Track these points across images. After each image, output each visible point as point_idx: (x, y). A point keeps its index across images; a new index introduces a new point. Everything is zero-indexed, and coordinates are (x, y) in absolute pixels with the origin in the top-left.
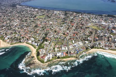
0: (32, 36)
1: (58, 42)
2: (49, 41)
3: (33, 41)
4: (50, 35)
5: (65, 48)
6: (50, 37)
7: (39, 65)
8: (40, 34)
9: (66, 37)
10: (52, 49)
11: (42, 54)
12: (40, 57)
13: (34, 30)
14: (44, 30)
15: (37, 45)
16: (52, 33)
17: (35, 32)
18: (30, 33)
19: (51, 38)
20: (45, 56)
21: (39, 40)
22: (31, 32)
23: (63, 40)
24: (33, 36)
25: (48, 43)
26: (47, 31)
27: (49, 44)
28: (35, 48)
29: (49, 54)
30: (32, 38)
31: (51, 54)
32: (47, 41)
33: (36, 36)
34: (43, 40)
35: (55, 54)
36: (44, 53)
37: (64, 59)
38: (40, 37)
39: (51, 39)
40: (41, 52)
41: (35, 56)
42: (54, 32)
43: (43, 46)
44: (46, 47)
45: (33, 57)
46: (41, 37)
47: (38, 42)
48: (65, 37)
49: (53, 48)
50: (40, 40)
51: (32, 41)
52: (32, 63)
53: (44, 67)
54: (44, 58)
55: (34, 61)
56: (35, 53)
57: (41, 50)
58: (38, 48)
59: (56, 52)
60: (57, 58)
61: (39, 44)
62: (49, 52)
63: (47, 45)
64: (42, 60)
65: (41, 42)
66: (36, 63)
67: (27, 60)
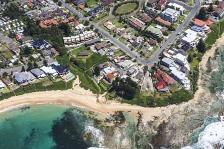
1: (116, 8)
7: (186, 115)
11: (141, 76)
12: (147, 90)
20: (162, 75)
34: (46, 38)
35: (180, 46)
36: (141, 71)
37: (222, 41)
49: (136, 35)
52: (153, 131)
53: (210, 104)
54: (171, 81)
55: (145, 122)
56: (98, 101)
57: (109, 70)
58: (77, 76)
59: (167, 37)
60: (196, 52)
61: (56, 64)
62: (146, 55)
63: (100, 42)
64: (171, 92)
65: (49, 48)
66: (167, 121)
67: (118, 140)
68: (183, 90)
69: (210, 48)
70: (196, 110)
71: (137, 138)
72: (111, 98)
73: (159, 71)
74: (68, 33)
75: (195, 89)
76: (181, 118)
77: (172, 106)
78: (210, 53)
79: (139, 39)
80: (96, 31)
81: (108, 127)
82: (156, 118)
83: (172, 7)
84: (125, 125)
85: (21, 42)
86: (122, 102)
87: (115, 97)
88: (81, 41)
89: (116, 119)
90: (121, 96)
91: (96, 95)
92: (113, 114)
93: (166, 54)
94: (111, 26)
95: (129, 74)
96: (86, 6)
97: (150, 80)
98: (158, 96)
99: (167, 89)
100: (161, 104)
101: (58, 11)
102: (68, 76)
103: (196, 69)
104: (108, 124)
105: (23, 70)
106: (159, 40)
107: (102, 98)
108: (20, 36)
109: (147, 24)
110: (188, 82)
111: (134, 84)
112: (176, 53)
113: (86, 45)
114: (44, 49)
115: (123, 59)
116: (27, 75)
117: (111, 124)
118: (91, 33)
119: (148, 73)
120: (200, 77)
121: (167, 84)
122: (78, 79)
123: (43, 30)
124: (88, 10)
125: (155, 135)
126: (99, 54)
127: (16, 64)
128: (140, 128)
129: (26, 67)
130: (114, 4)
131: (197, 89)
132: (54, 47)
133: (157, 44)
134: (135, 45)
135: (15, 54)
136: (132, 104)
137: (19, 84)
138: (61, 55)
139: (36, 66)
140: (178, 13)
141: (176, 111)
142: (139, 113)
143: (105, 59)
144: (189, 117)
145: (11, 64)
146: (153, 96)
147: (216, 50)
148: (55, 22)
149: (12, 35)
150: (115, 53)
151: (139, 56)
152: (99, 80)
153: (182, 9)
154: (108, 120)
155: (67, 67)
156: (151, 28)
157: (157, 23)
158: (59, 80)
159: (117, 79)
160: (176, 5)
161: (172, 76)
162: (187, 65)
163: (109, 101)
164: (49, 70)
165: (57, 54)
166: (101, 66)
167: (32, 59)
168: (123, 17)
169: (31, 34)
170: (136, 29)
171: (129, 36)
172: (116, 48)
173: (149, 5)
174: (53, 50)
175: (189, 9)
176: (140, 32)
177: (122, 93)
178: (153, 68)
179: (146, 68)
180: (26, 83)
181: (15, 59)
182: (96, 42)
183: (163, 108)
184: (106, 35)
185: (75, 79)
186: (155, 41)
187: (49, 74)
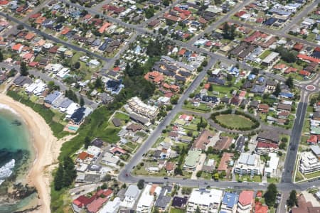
0: (62, 49)
1: (229, 112)
2: (165, 100)
3: (58, 82)
4: (185, 57)
5: (265, 158)
6: (181, 67)
8: (114, 41)
9: (298, 82)
10: (170, 153)
11: (90, 179)
12: (71, 195)
13: (84, 14)
14: (149, 14)
15: (78, 116)
16: (202, 42)
17: (85, 29)
18: (50, 27)
19: (188, 74)
20: (103, 196)
21: (98, 84)
22: (62, 20)
23: (266, 97)
24: (69, 53)
25: (153, 110)
26: (170, 23)
27: (162, 114)
28: (58, 131)
29: (133, 189)
30: (57, 67)
31: (148, 188)
32: (147, 92)
33: (88, 54)
34: (127, 85)
35: (180, 195)
36: (102, 176)
38: (109, 66)
39: (180, 81)
40: (89, 168)
41: (44, 185)
42: (217, 36)
43: (111, 127)
44: (132, 134)
45: (28, 192)
46: (117, 63)
47: (88, 94)
48: (289, 83)
49: (177, 149)
50: (106, 80)
51: (53, 87)
56: (46, 167)
58: (78, 134)
59: (194, 177)
61: (89, 111)
62: (138, 171)
63: (143, 124)
65: (113, 95)
84: (14, 201)
89: (21, 192)
91: (58, 161)
92: (30, 186)
94: (182, 121)
96: (211, 89)
97: (92, 190)
98: (67, 209)
99: (79, 210)
102: (72, 127)
104: (11, 188)
108: (119, 69)
112: (159, 196)
117: (12, 191)
122: (74, 136)
133: (170, 173)
136: (51, 195)
142: (38, 206)
146: (65, 204)
148: (158, 79)
150: (129, 144)
154: (18, 186)
163: (50, 175)
172: (139, 141)
178: (115, 185)
180: (49, 106)
181: (84, 83)
182: (140, 122)
185: (73, 134)
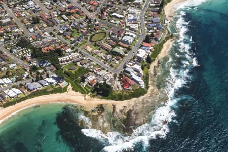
2: (69, 50)
3: (15, 84)
7: (144, 104)
12: (117, 90)
16: (32, 30)
21: (34, 69)
23: (88, 26)
36: (112, 77)
37: (161, 55)
38: (21, 62)
42: (32, 25)
43: (74, 71)
44: (87, 64)
49: (107, 54)
52: (124, 116)
53: (158, 96)
54: (133, 82)
55: (117, 110)
56: (85, 99)
57: (91, 78)
58: (70, 83)
59: (127, 54)
60: (146, 63)
61: (55, 76)
62: (114, 67)
63: (83, 60)
64: (133, 90)
65: (49, 66)
66: (132, 109)
67: (101, 124)
68: (141, 88)
69: (154, 60)
70: (150, 100)
71: (114, 121)
72: (94, 96)
73: (124, 77)
74: (61, 55)
75: (147, 87)
76: (140, 106)
77: (134, 99)
78: (154, 64)
79: (109, 57)
80: (80, 53)
81: (94, 115)
82: (125, 107)
83: (128, 35)
84: (105, 114)
85: (30, 62)
86: (101, 98)
87: (97, 95)
88: (70, 60)
89: (99, 110)
90: (100, 94)
91: (84, 95)
92: (96, 107)
93: (127, 66)
94: (89, 49)
95: (105, 80)
96: (72, 37)
97: (119, 83)
98: (125, 93)
99: (130, 88)
100: (127, 98)
101: (53, 41)
102: (64, 84)
103: (147, 74)
104: (93, 114)
105: (33, 81)
106: (122, 57)
107: (88, 97)
108: (29, 59)
109: (113, 47)
110: (143, 82)
111: (109, 86)
112: (134, 64)
113: (74, 62)
114: (45, 66)
115: (100, 70)
116: (36, 85)
117: (96, 114)
118: (77, 54)
119: (117, 79)
120: (150, 79)
121: (130, 85)
122: (70, 85)
123: (44, 54)
124: (73, 39)
125: (125, 118)
126: (83, 68)
127: (27, 77)
128: (115, 115)
129: (35, 79)
130: (90, 35)
131: (149, 87)
132: (52, 65)
133: (121, 59)
134: (106, 60)
135: (26, 71)
136: (108, 99)
137: (31, 91)
138: (58, 69)
139: (41, 78)
140: (132, 39)
141: (137, 102)
142: (113, 105)
143: (87, 71)
144: (146, 105)
145: (24, 78)
146: (121, 93)
147: (158, 61)
148: (52, 48)
149: (24, 59)
150: (94, 66)
151: (110, 67)
152: (84, 85)
153: (134, 36)
154: (93, 111)
155: (63, 77)
156: (116, 49)
157: (119, 45)
158: (58, 86)
159: (97, 83)
160: (130, 34)
161: (133, 79)
162: (141, 72)
163: (93, 98)
164: (50, 80)
165: (55, 69)
166: (85, 75)
167: (38, 73)
168: (97, 42)
169: (36, 57)
170: (107, 50)
171: (102, 55)
172: (94, 63)
173: (113, 34)
174: (52, 66)
175: (139, 36)
176: (109, 52)
177: (101, 92)
178: (120, 75)
179: (115, 76)
180: (36, 90)
181: (26, 74)
182: (81, 60)
183: (128, 101)
184: (87, 55)
185: (68, 85)
186: (119, 57)
187: (51, 83)
